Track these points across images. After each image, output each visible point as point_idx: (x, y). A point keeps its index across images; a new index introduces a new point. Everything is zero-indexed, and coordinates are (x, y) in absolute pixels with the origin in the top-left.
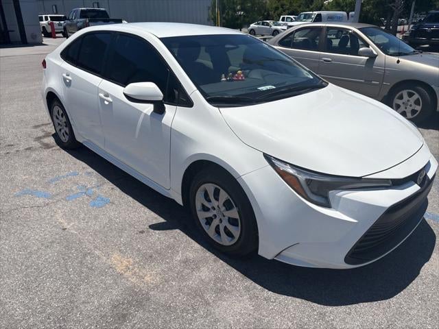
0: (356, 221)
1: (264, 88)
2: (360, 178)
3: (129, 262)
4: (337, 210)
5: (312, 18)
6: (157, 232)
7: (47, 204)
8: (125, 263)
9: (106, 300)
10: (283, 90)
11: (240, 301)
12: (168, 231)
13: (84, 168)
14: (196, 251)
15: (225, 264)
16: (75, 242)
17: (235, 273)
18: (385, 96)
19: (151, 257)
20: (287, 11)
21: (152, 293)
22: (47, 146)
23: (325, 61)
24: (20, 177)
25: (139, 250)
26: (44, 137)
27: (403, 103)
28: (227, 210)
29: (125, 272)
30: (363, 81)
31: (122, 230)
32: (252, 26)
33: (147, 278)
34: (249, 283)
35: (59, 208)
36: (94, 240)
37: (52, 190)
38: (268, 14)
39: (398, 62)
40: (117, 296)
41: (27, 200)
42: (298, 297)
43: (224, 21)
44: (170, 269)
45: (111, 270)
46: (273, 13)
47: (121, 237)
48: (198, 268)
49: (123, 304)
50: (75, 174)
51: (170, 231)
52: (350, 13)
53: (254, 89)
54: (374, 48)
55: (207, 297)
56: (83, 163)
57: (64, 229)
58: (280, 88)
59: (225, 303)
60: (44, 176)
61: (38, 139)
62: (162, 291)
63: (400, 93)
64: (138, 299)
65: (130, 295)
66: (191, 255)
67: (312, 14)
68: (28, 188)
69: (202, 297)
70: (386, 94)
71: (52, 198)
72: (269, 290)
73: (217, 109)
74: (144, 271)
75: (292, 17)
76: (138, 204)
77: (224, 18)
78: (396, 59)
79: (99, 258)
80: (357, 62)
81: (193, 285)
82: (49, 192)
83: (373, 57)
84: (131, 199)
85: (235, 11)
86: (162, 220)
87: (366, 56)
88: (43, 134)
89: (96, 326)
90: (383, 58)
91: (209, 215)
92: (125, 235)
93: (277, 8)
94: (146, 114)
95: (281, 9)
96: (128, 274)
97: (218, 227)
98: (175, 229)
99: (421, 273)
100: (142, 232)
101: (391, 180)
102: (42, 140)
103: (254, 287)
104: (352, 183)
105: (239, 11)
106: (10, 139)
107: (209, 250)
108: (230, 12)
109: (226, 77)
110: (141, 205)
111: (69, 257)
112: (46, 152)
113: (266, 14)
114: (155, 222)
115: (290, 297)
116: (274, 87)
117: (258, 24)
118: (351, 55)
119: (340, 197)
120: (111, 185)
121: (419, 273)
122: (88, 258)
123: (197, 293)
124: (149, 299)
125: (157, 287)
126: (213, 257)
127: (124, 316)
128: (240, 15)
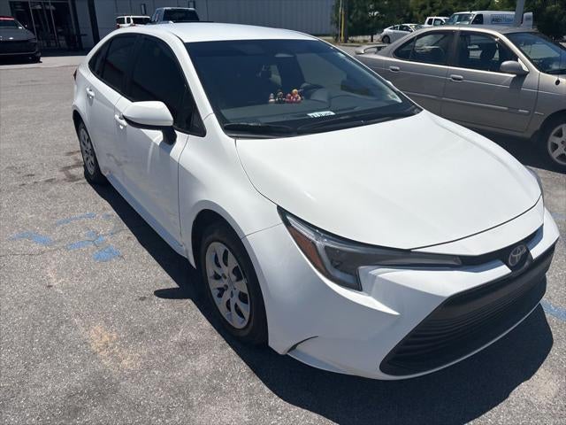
0: (396, 313)
1: (316, 115)
2: (409, 251)
3: (111, 337)
4: (370, 295)
5: (470, 21)
6: (162, 300)
7: (43, 253)
8: (106, 338)
9: (62, 386)
10: (342, 118)
11: (234, 408)
12: (175, 301)
13: (104, 209)
14: (202, 331)
15: (233, 353)
16: (55, 305)
17: (242, 367)
18: (537, 131)
19: (142, 333)
20: (438, 11)
21: (123, 383)
22: (72, 178)
23: (454, 79)
24: (26, 215)
25: (130, 322)
26: (74, 166)
27: (563, 142)
28: (237, 280)
29: (101, 351)
30: (506, 108)
31: (118, 294)
32: (387, 31)
33: (125, 362)
34: (257, 383)
35: (54, 259)
36: (80, 304)
37: (57, 234)
38: (411, 16)
39: (558, 82)
40: (79, 381)
41: (21, 245)
42: (316, 412)
43: (351, 25)
44: (159, 353)
45: (84, 346)
46: (417, 13)
47: (114, 302)
48: (196, 354)
49: (81, 394)
50: (90, 216)
51: (179, 301)
52: (525, 14)
53: (303, 116)
54: (524, 63)
55: (193, 396)
56: (107, 203)
57: (50, 286)
58: (341, 115)
59: (213, 408)
60: (54, 216)
61: (66, 169)
62: (138, 382)
63: (558, 128)
64: (102, 389)
65: (94, 383)
66: (193, 336)
67: (470, 15)
68: (29, 230)
69: (186, 397)
70: (538, 127)
71: (51, 245)
72: (280, 397)
73: (233, 140)
74: (125, 352)
75: (442, 18)
76: (152, 261)
77: (351, 21)
78: (555, 78)
79: (76, 328)
80: (499, 81)
81: (182, 379)
82: (51, 237)
83: (521, 75)
84: (146, 252)
85: (366, 11)
86: (174, 285)
87: (512, 73)
88: (73, 162)
89: (38, 419)
90: (537, 77)
91: (220, 284)
92: (120, 301)
93: (424, 7)
94: (155, 144)
95: (429, 8)
96: (104, 353)
97: (228, 302)
98: (186, 298)
99: (512, 396)
100: (143, 299)
101: (460, 256)
102: (70, 171)
103: (261, 391)
104: (395, 258)
105: (371, 11)
106: (32, 167)
107: (219, 332)
108: (360, 13)
109: (275, 98)
110: (156, 262)
111: (40, 323)
112: (68, 186)
113: (408, 15)
114: (164, 287)
115: (304, 411)
116: (332, 114)
117: (394, 28)
118: (491, 71)
119: (375, 277)
120: (129, 233)
121: (507, 396)
122: (63, 327)
123: (181, 391)
124: (116, 391)
125: (133, 375)
126: (222, 342)
127: (77, 410)
128: (373, 17)
